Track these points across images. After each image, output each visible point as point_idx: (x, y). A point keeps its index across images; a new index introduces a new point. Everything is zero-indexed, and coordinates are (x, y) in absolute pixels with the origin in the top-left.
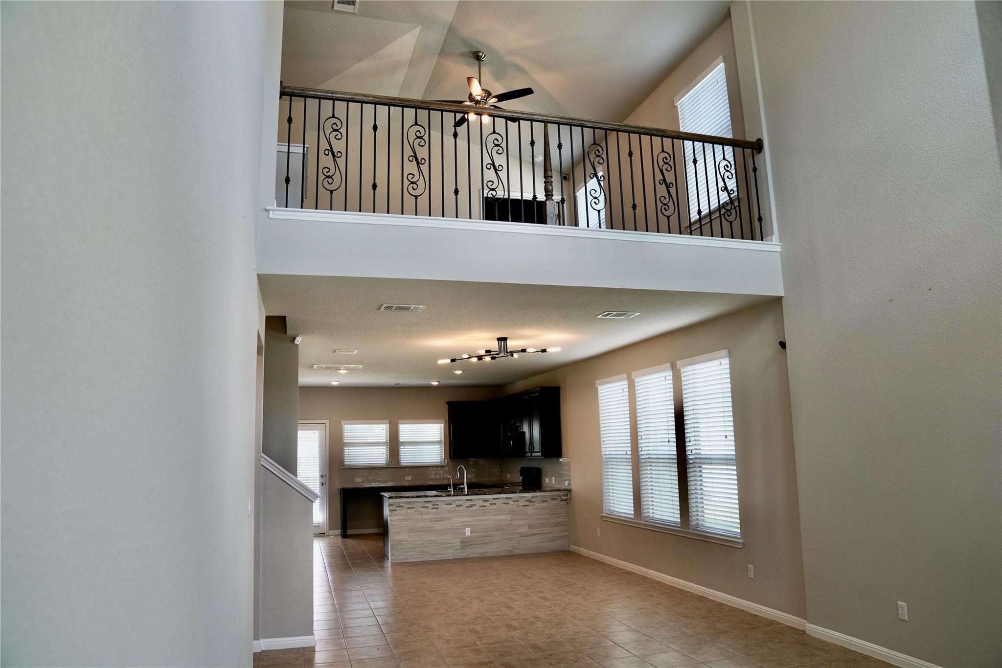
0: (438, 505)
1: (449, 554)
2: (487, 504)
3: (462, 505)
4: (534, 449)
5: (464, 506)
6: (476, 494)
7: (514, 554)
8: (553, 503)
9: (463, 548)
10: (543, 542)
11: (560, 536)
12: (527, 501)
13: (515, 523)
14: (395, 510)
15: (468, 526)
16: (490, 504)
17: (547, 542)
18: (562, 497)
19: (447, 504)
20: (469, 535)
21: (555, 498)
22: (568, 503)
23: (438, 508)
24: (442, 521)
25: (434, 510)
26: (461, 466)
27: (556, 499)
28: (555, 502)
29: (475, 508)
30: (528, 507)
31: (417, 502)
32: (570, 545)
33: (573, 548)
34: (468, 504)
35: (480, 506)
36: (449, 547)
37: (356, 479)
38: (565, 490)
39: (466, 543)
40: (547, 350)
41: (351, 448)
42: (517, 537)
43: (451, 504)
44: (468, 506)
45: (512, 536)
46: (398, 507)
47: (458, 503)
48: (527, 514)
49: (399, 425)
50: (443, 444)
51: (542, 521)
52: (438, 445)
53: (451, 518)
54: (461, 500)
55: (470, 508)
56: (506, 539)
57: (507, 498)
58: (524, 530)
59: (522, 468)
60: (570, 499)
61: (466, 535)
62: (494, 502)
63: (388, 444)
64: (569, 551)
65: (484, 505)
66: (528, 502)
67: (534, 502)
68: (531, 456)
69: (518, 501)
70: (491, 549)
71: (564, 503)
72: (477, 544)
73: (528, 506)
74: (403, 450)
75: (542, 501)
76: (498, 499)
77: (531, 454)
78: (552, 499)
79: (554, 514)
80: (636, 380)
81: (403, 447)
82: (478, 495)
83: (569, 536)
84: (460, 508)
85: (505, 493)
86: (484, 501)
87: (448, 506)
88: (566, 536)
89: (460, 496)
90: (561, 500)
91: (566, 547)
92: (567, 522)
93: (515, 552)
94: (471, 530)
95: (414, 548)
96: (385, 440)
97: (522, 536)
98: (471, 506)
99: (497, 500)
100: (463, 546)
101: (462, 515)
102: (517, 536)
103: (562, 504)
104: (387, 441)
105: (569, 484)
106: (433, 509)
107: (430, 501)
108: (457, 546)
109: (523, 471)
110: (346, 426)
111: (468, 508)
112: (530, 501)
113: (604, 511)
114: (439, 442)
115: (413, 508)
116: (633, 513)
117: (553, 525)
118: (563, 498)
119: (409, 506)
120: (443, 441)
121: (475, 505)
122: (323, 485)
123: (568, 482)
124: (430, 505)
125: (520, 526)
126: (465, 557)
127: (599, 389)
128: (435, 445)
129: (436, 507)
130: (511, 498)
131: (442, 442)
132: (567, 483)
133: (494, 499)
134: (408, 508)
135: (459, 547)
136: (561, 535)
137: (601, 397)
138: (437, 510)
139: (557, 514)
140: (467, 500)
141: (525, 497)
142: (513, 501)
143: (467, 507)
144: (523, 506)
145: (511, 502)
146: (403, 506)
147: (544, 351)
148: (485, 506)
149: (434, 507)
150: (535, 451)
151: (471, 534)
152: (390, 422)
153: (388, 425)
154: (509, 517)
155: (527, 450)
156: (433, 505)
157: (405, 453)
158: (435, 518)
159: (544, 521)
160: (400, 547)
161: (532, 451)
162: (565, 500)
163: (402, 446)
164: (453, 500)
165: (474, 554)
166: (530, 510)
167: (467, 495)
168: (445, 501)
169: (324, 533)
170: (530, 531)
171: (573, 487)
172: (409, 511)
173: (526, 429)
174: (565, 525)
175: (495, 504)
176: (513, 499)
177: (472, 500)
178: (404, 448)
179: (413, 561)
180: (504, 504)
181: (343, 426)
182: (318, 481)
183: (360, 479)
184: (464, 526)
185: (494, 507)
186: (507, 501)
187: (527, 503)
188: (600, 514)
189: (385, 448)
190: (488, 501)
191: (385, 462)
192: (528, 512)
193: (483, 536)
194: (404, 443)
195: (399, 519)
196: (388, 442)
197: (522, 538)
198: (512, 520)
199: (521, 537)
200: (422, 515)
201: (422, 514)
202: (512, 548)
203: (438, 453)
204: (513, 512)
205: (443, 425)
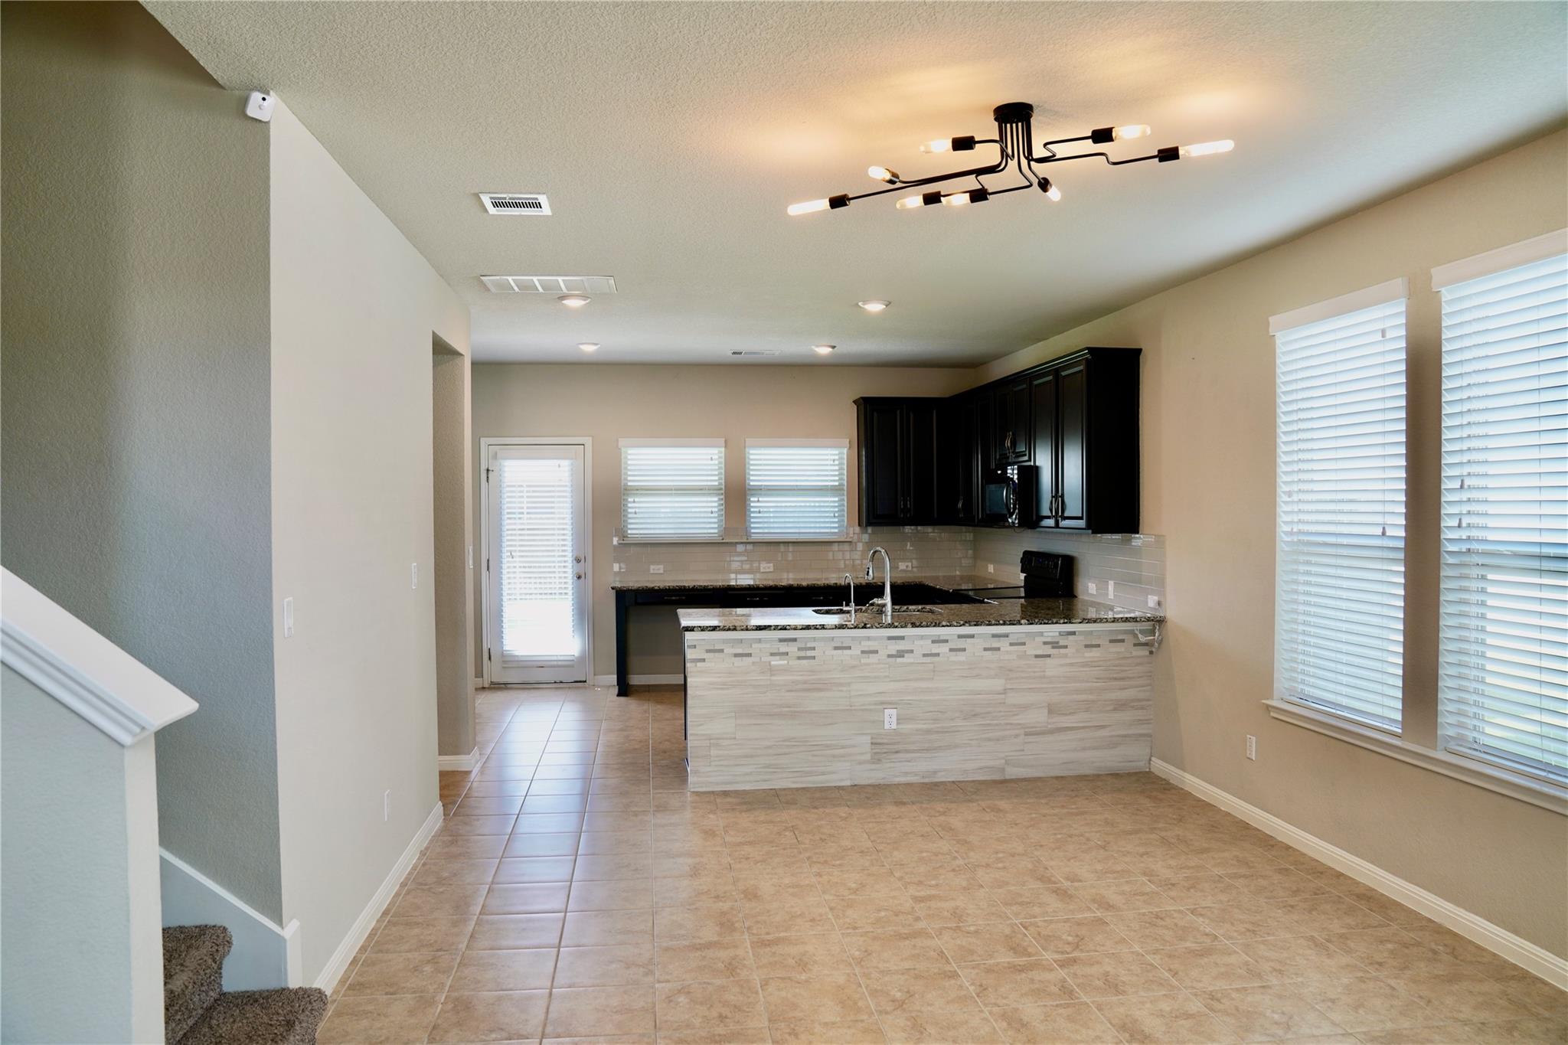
0: (814, 649)
1: (842, 774)
2: (943, 649)
3: (876, 652)
4: (1063, 511)
5: (883, 654)
6: (914, 625)
7: (1008, 777)
8: (1114, 650)
9: (876, 759)
10: (1084, 749)
11: (1125, 736)
12: (1045, 643)
13: (1013, 699)
14: (703, 660)
15: (892, 704)
16: (951, 650)
17: (1095, 748)
18: (1140, 636)
19: (836, 648)
20: (894, 726)
21: (1120, 637)
22: (1151, 652)
23: (814, 658)
24: (820, 690)
25: (804, 662)
26: (879, 548)
27: (1123, 641)
28: (1118, 650)
29: (912, 661)
30: (1048, 660)
31: (760, 641)
32: (1153, 759)
33: (1160, 767)
34: (894, 647)
35: (925, 655)
36: (842, 756)
37: (652, 567)
38: (1149, 620)
39: (883, 748)
40: (1181, 152)
41: (642, 499)
42: (1017, 736)
43: (850, 648)
44: (894, 653)
45: (1007, 733)
46: (708, 651)
47: (867, 645)
48: (1044, 677)
49: (747, 450)
50: (845, 493)
51: (1083, 697)
52: (835, 496)
53: (849, 684)
54: (875, 639)
55: (899, 660)
56: (989, 740)
57: (994, 636)
58: (1038, 718)
59: (1026, 553)
60: (1160, 642)
61: (887, 726)
62: (961, 644)
63: (723, 492)
64: (1150, 772)
65: (935, 651)
66: (1050, 646)
67: (1066, 647)
68: (1057, 525)
69: (1024, 644)
70: (949, 766)
71: (1143, 652)
72: (914, 751)
73: (1049, 656)
74: (755, 503)
75: (1087, 646)
76: (972, 636)
77: (1057, 523)
78: (1112, 641)
79: (1115, 679)
80: (1446, 295)
81: (756, 499)
82: (920, 626)
83: (1149, 735)
84: (873, 658)
85: (990, 625)
86: (933, 642)
87: (839, 652)
88: (1141, 735)
89: (872, 627)
90: (1135, 645)
91: (1141, 764)
92: (1148, 700)
93: (1013, 772)
94: (898, 715)
95: (752, 756)
96: (717, 483)
97: (1031, 733)
98: (901, 654)
99: (969, 640)
100: (876, 753)
101: (875, 677)
102: (1017, 732)
103: (1135, 653)
104: (720, 484)
105: (1159, 603)
106: (799, 658)
107: (795, 640)
108: (862, 754)
109: (1030, 561)
110: (630, 451)
111: (891, 660)
112: (1055, 645)
113: (1275, 693)
114: (834, 490)
115: (750, 655)
116: (1399, 717)
117: (1111, 708)
118: (1143, 639)
119: (740, 651)
120: (845, 488)
121: (912, 651)
122: (579, 577)
123: (1156, 598)
124: (792, 648)
125: (1025, 708)
126: (882, 782)
127: (1278, 342)
128: (827, 496)
129: (810, 653)
130: (1006, 636)
131: (843, 490)
132: (1152, 601)
133: (960, 637)
134: (736, 655)
135: (868, 757)
136: (1130, 732)
137: (1284, 364)
138: (812, 661)
139: (1122, 679)
140: (890, 638)
141: (1041, 634)
142: (1011, 644)
143: (889, 656)
144: (1037, 656)
145: (1003, 644)
146: (722, 651)
147: (1169, 154)
148: (938, 655)
149: (802, 654)
150: (1066, 515)
151: (898, 724)
152: (726, 441)
153: (723, 449)
154: (998, 684)
155: (1045, 511)
156: (799, 649)
157: (760, 512)
158: (805, 682)
159: (1090, 697)
160: (713, 752)
161: (1059, 513)
162: (1146, 644)
163: (753, 495)
164: (853, 638)
165: (906, 774)
166: (1053, 667)
167: (891, 626)
168: (833, 639)
169: (585, 681)
170: (1050, 721)
171: (1170, 613)
172: (738, 661)
173: (1043, 459)
174: (1142, 708)
175: (964, 650)
176: (1012, 639)
177: (902, 638)
178: (758, 501)
179: (748, 787)
180: (985, 649)
181: (623, 450)
182: (569, 570)
183: (662, 567)
184: (882, 703)
185: (961, 657)
186: (995, 644)
187: (1048, 650)
188: (1264, 701)
189: (716, 499)
190: (947, 641)
191: (716, 531)
192: (1049, 673)
193: (928, 732)
194: (760, 490)
195: (712, 683)
196: (723, 487)
197: (1030, 739)
198: (1005, 692)
199: (1026, 734)
200: (772, 675)
201: (771, 670)
202: (1003, 761)
203: (835, 512)
204: (1010, 670)
205: (845, 451)
